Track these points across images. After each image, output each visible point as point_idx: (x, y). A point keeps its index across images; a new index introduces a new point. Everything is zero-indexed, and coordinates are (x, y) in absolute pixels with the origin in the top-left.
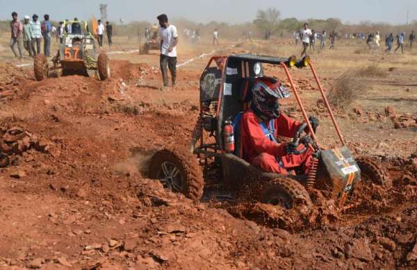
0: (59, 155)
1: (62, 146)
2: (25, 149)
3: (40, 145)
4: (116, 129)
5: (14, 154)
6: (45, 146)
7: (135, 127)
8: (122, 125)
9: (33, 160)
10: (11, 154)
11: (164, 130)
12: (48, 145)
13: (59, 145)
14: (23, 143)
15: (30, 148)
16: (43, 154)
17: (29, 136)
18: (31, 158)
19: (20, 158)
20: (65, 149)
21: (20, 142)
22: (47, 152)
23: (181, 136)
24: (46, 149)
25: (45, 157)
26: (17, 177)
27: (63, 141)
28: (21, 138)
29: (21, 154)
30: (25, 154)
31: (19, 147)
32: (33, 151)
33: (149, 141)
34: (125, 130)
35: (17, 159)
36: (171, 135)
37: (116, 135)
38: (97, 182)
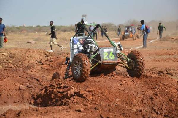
0: (91, 99)
1: (93, 94)
2: (72, 96)
3: (80, 93)
4: (121, 85)
5: (65, 99)
6: (83, 94)
7: (132, 84)
8: (124, 82)
9: (77, 102)
10: (63, 99)
11: (151, 85)
12: (85, 93)
13: (91, 93)
14: (71, 92)
15: (74, 95)
16: (82, 99)
17: (73, 89)
18: (75, 101)
19: (69, 101)
20: (95, 96)
21: (69, 92)
22: (85, 97)
23: (163, 89)
24: (84, 95)
25: (83, 100)
26: (79, 111)
27: (93, 91)
28: (69, 90)
29: (69, 99)
30: (72, 98)
31: (69, 95)
32: (76, 97)
33: (143, 91)
34: (126, 85)
35: (68, 101)
36: (156, 88)
37: (122, 88)
38: (126, 115)
